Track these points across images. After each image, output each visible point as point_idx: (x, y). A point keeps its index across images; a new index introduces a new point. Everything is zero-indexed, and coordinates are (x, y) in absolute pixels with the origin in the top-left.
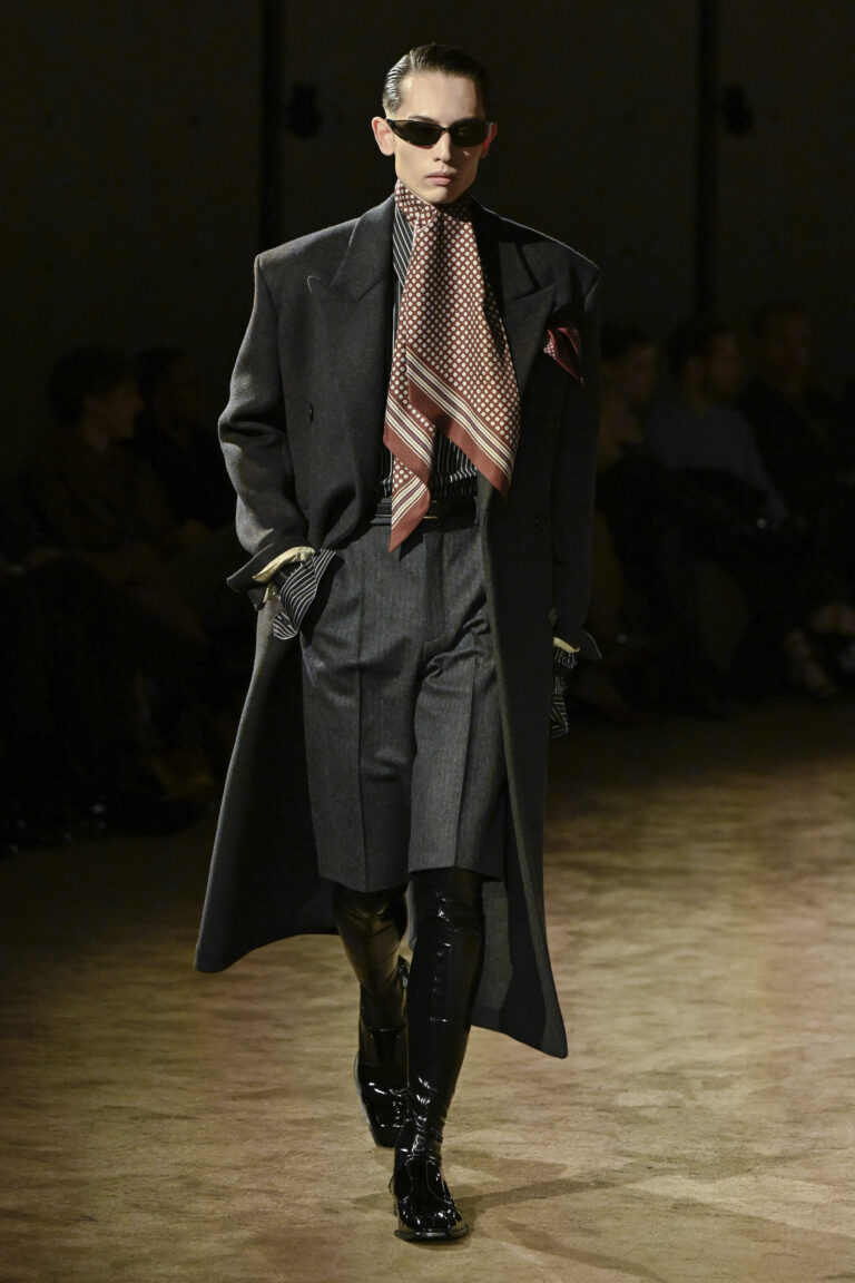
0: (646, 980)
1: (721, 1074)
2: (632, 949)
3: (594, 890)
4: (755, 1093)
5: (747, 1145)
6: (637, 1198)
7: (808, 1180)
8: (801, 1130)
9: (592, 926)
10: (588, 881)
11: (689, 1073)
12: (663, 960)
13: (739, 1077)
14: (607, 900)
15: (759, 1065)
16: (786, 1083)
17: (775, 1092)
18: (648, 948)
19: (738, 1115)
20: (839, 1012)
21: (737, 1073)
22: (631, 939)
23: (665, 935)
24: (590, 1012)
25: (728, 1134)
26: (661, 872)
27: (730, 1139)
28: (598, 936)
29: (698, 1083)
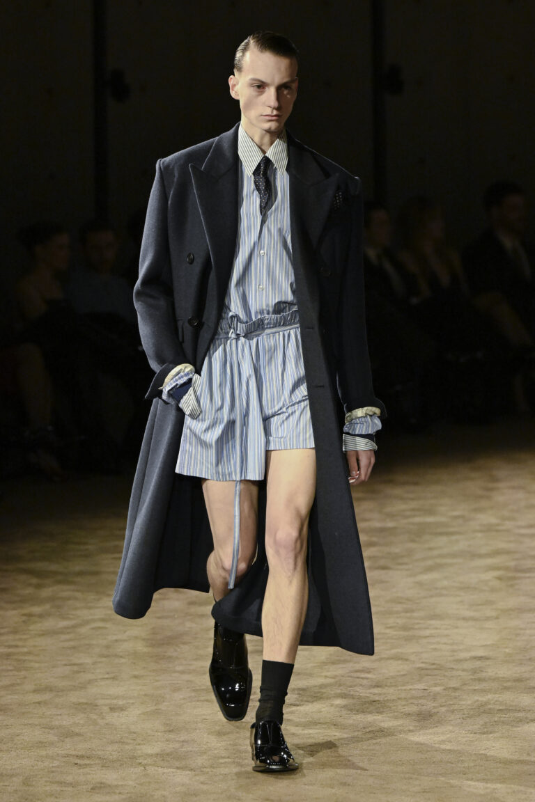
0: (72, 643)
1: (121, 702)
2: (63, 623)
3: (38, 586)
4: (143, 714)
5: (138, 747)
6: (68, 784)
7: (178, 768)
8: (172, 736)
9: (36, 610)
10: (35, 581)
11: (101, 702)
12: (83, 630)
13: (133, 703)
14: (46, 592)
15: (145, 695)
16: (163, 707)
17: (157, 712)
18: (73, 622)
19: (133, 728)
20: (196, 660)
21: (131, 701)
22: (63, 618)
23: (85, 614)
24: (37, 665)
25: (125, 740)
26: (81, 574)
27: (128, 744)
28: (41, 616)
29: (106, 709)
